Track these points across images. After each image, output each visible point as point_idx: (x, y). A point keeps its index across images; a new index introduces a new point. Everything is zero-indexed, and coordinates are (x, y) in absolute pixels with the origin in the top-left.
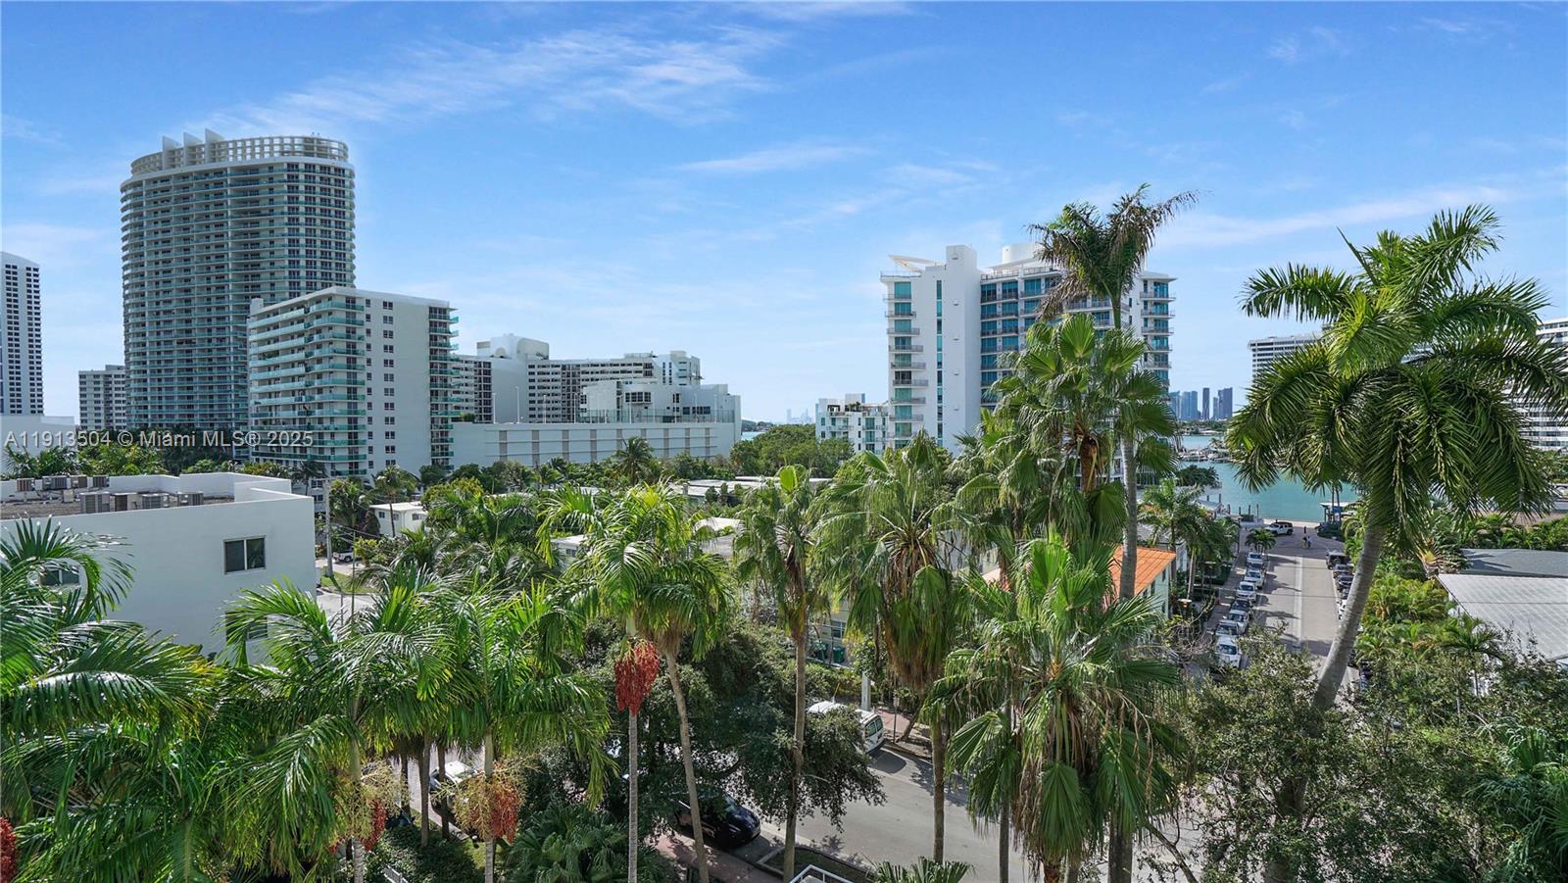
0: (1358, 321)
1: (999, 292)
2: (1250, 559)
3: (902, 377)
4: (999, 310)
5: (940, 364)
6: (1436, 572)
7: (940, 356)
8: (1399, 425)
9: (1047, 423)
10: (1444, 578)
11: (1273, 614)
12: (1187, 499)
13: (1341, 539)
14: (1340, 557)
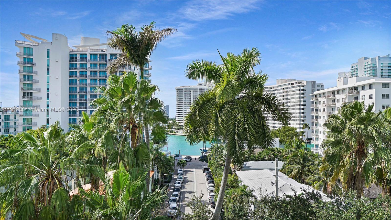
0: (225, 84)
1: (78, 58)
2: (179, 172)
3: (28, 95)
4: (78, 66)
5: (48, 89)
6: (235, 171)
7: (48, 85)
8: (236, 120)
9: (119, 118)
10: (237, 173)
11: (187, 192)
12: (158, 149)
13: (207, 161)
14: (207, 168)
